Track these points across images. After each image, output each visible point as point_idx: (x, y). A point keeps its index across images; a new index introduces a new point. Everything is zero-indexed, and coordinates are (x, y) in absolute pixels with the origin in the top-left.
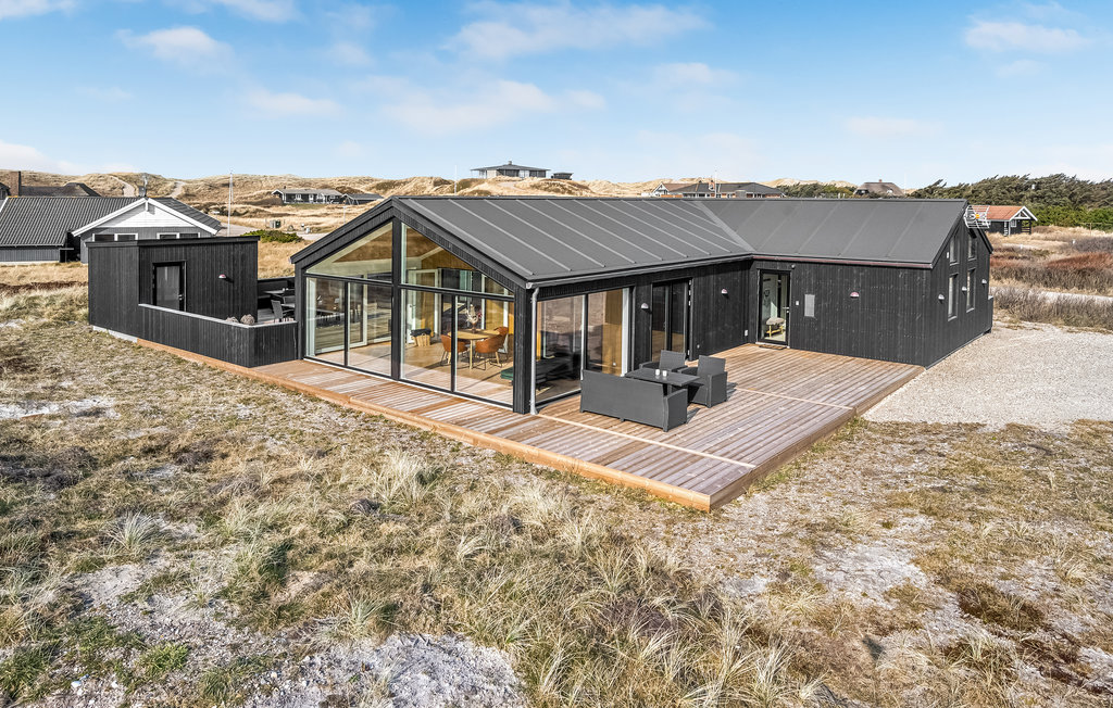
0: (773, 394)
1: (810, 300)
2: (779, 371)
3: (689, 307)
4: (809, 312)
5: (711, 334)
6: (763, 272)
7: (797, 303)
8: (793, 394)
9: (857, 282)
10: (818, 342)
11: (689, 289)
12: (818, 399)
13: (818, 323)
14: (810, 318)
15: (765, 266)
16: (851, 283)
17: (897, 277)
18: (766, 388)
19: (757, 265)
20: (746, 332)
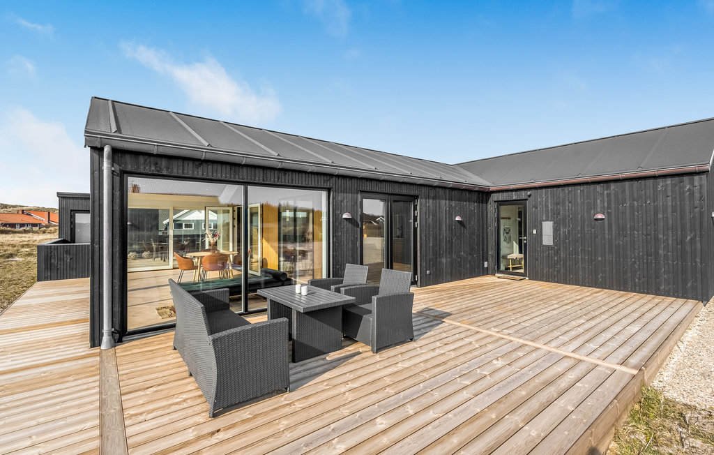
0: (493, 332)
1: (548, 227)
2: (512, 300)
3: (415, 229)
4: (548, 240)
5: (444, 260)
6: (500, 203)
7: (535, 232)
8: (523, 333)
9: (602, 201)
10: (559, 271)
11: (415, 209)
12: (564, 344)
13: (557, 253)
14: (548, 247)
15: (500, 197)
16: (595, 204)
17: (655, 189)
18: (487, 321)
19: (495, 197)
20: (486, 263)
